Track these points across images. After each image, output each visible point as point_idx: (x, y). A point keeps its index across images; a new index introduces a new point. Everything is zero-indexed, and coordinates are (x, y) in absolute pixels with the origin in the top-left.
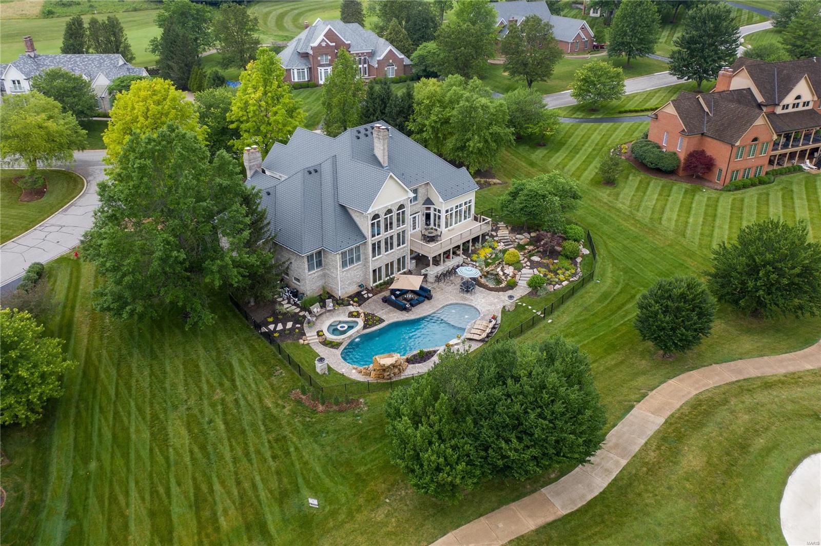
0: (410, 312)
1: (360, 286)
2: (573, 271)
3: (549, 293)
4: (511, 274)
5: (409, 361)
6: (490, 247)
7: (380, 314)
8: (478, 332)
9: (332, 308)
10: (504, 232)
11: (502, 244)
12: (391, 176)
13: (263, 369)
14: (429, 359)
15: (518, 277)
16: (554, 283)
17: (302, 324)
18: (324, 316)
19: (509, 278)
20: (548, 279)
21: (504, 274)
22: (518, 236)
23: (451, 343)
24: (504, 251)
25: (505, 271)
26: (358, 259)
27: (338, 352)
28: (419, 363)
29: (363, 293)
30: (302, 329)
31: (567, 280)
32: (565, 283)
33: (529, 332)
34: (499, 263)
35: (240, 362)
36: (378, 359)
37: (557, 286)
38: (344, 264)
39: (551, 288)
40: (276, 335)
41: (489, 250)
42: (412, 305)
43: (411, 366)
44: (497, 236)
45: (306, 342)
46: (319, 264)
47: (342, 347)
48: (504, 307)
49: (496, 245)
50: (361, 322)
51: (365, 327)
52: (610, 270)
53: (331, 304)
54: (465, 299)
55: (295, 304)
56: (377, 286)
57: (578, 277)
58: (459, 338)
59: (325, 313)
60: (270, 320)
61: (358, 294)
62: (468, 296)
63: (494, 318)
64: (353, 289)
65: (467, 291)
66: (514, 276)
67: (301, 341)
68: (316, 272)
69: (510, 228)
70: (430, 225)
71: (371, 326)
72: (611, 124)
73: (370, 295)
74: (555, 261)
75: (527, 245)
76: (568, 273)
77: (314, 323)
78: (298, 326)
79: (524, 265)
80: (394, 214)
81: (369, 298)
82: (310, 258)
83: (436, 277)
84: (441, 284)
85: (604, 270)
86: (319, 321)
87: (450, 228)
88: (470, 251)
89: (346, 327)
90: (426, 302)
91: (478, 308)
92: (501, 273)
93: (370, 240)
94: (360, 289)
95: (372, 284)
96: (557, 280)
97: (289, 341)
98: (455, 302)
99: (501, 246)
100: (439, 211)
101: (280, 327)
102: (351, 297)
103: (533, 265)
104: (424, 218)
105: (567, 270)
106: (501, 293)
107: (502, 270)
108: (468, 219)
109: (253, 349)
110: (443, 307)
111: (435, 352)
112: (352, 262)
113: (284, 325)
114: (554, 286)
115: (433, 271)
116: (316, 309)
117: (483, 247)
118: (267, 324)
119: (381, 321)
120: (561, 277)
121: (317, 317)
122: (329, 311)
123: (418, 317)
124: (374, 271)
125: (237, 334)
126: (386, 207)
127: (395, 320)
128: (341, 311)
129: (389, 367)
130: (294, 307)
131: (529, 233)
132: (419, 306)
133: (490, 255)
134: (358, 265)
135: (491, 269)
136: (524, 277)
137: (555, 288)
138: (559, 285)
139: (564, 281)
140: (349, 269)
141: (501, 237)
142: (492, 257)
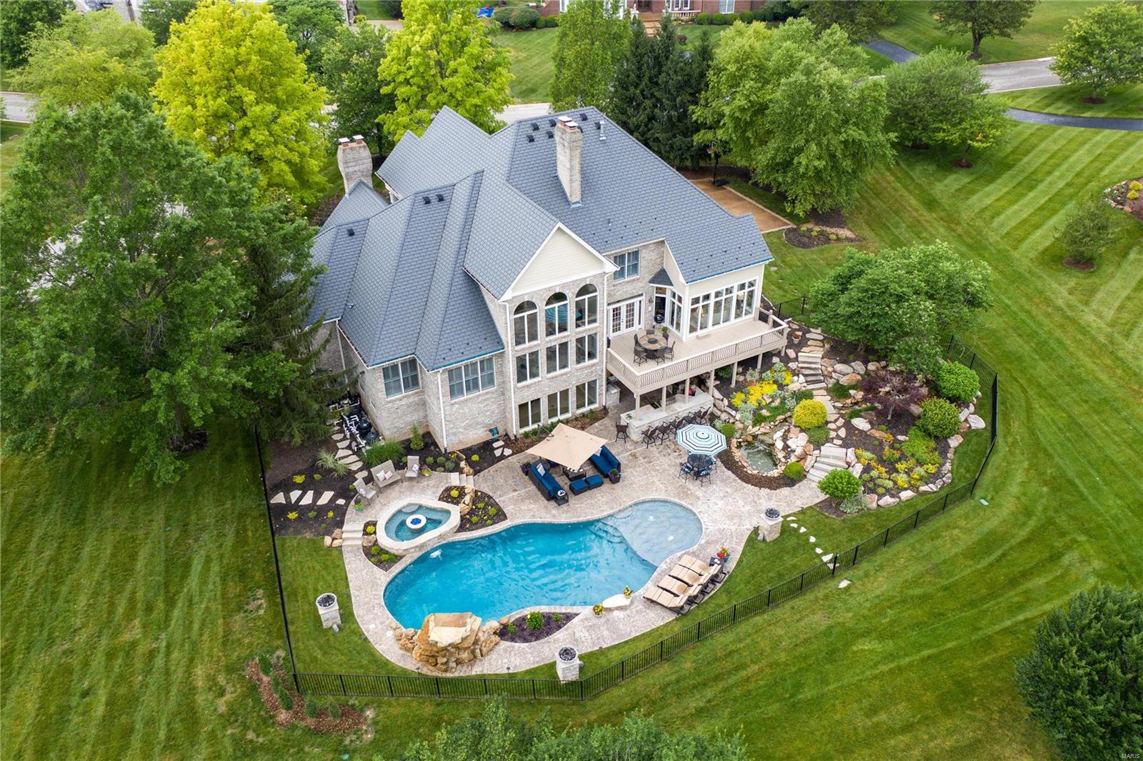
0: (564, 507)
1: (491, 431)
2: (932, 469)
3: (865, 513)
4: (799, 451)
6: (775, 382)
7: (505, 500)
8: (674, 586)
9: (414, 475)
10: (813, 355)
11: (802, 378)
12: (559, 228)
13: (233, 589)
15: (809, 461)
16: (881, 490)
17: (348, 499)
18: (397, 488)
19: (793, 459)
20: (872, 479)
21: (786, 447)
22: (839, 367)
23: (607, 603)
24: (801, 396)
25: (789, 443)
26: (490, 381)
27: (383, 577)
29: (495, 445)
30: (341, 512)
31: (912, 487)
32: (906, 495)
33: (788, 605)
34: (785, 420)
35: (208, 560)
37: (887, 500)
38: (454, 391)
39: (871, 501)
40: (292, 516)
41: (771, 389)
42: (576, 491)
44: (796, 359)
45: (336, 543)
46: (413, 382)
47: (397, 568)
48: (756, 530)
49: (788, 378)
50: (456, 512)
51: (465, 524)
52: (1019, 477)
53: (416, 467)
54: (685, 493)
55: (358, 452)
56: (526, 435)
57: (939, 483)
58: (627, 593)
59: (401, 481)
60: (299, 479)
61: (486, 447)
62: (693, 486)
63: (723, 557)
64: (477, 436)
65: (697, 475)
66: (802, 458)
67: (328, 540)
68: (404, 398)
69: (827, 346)
71: (475, 526)
72: (1123, 132)
73: (508, 452)
74: (901, 438)
75: (853, 387)
76: (919, 471)
77: (370, 503)
78: (341, 502)
79: (833, 434)
80: (571, 302)
81: (502, 457)
82: (389, 372)
83: (645, 433)
84: (653, 449)
85: (1007, 475)
86: (382, 499)
87: (700, 332)
88: (733, 385)
89: (424, 521)
90: (607, 486)
91: (704, 519)
92: (779, 444)
93: (512, 352)
94: (490, 437)
96: (890, 484)
97: (308, 535)
98: (662, 496)
99: (797, 384)
100: (680, 299)
101: (308, 499)
102: (468, 452)
103: (853, 439)
104: (652, 308)
105: (920, 463)
106: (765, 491)
107: (785, 438)
108: (744, 318)
109: (241, 539)
111: (569, 618)
112: (472, 386)
113: (317, 496)
114: (881, 496)
115: (641, 419)
116: (384, 472)
117: (761, 379)
118: (287, 486)
119: (501, 515)
120: (902, 479)
121: (380, 491)
122: (411, 479)
123: (575, 519)
124: (523, 407)
125: (234, 498)
126: (549, 289)
127: (527, 519)
128: (432, 483)
129: (445, 649)
130: (355, 458)
131: (866, 362)
132: (587, 494)
133: (769, 401)
134: (487, 393)
135: (762, 430)
136: (824, 463)
137: (881, 502)
138: (892, 496)
139: (906, 489)
140: (466, 400)
141: (804, 362)
142: (773, 405)
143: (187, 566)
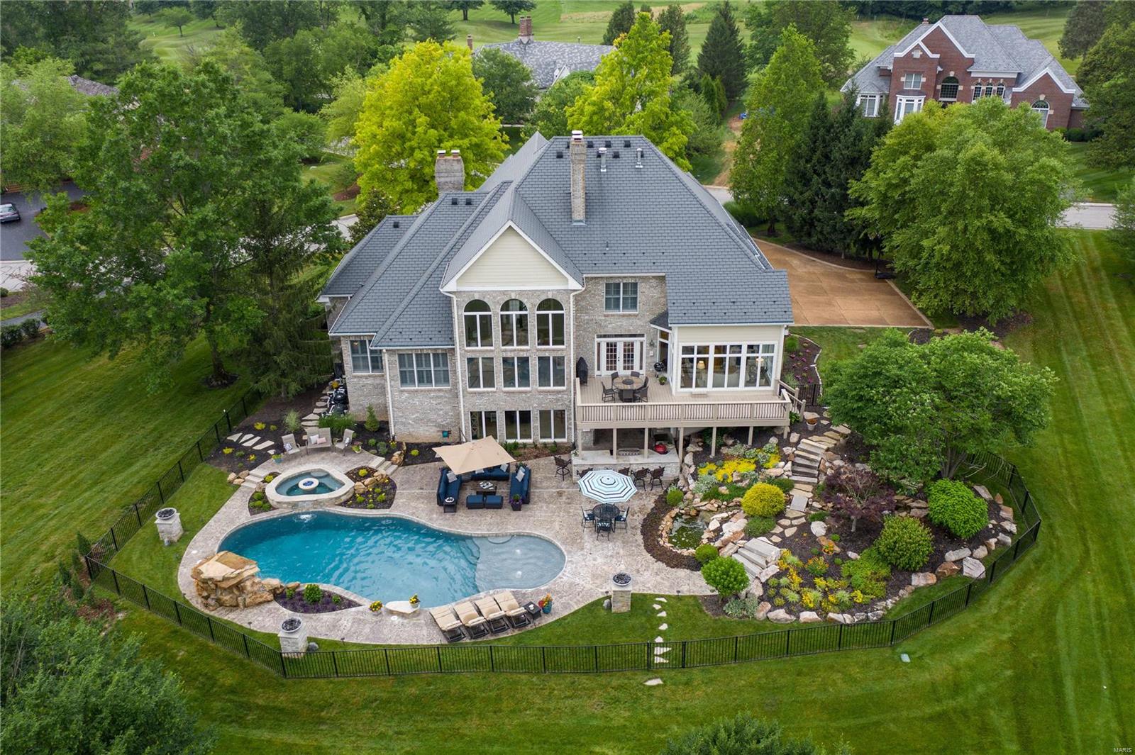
0: (449, 515)
1: (444, 433)
2: (860, 597)
3: (746, 620)
4: (728, 537)
5: (282, 594)
6: (757, 462)
7: (405, 492)
8: (469, 614)
9: (339, 447)
10: (817, 447)
11: (789, 466)
12: (510, 227)
15: (728, 549)
16: (779, 601)
18: (324, 455)
19: (713, 543)
20: (778, 587)
21: (718, 530)
22: (843, 464)
23: (392, 605)
25: (726, 526)
26: (441, 379)
27: (243, 521)
30: (265, 460)
31: (818, 609)
32: (807, 616)
35: (147, 466)
37: (781, 614)
38: (405, 378)
39: (762, 611)
40: (230, 451)
41: (747, 468)
42: (472, 505)
44: (796, 445)
45: (236, 481)
47: (263, 516)
49: (773, 462)
50: (345, 489)
51: (349, 501)
52: (984, 646)
53: (348, 440)
54: (572, 539)
57: (860, 616)
60: (261, 427)
63: (546, 605)
66: (727, 543)
67: (232, 476)
68: (371, 377)
69: (844, 441)
74: (852, 554)
76: (843, 595)
78: (271, 452)
79: (779, 531)
80: (531, 313)
85: (967, 638)
86: (304, 459)
87: (695, 390)
88: (712, 455)
90: (505, 511)
92: (715, 526)
93: (463, 351)
96: (795, 598)
97: (223, 469)
98: (549, 536)
99: (782, 469)
101: (253, 442)
102: (408, 445)
105: (851, 587)
107: (724, 521)
113: (261, 441)
114: (775, 607)
117: (743, 456)
118: (248, 430)
119: (388, 504)
120: (815, 597)
121: (305, 452)
122: (335, 450)
124: (475, 416)
126: (504, 293)
128: (355, 459)
130: (316, 423)
132: (480, 511)
133: (735, 479)
134: (439, 390)
135: (709, 507)
136: (744, 556)
137: (771, 615)
138: (790, 612)
139: (811, 610)
140: (417, 391)
141: (804, 450)
142: (740, 484)
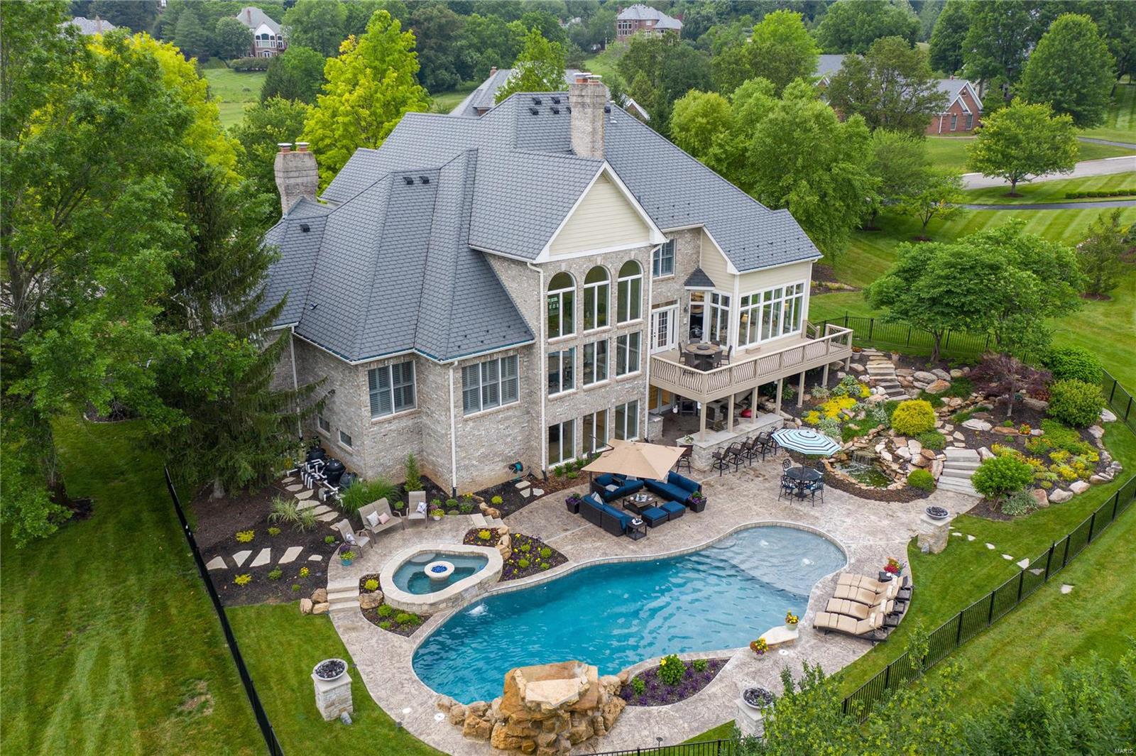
0: (643, 541)
1: (513, 467)
2: (1093, 457)
3: (1034, 510)
4: (917, 459)
5: (627, 693)
6: (852, 395)
7: (556, 539)
8: (853, 609)
9: (422, 516)
10: (882, 366)
11: (881, 390)
12: (605, 172)
13: (154, 684)
14: (696, 689)
15: (936, 467)
16: (1046, 484)
17: (327, 554)
19: (911, 469)
21: (897, 458)
22: (920, 374)
23: (769, 637)
24: (890, 407)
25: (899, 452)
26: (511, 393)
27: (406, 646)
28: (664, 701)
29: (519, 486)
30: (322, 568)
31: (1081, 477)
32: (1079, 486)
34: (878, 434)
35: (104, 653)
36: (521, 682)
37: (1058, 494)
38: (469, 401)
39: (1039, 497)
40: (242, 580)
41: (847, 404)
42: (649, 523)
43: (634, 711)
44: (865, 372)
45: (319, 608)
46: (405, 398)
47: (425, 631)
48: (914, 541)
49: (865, 391)
50: (496, 558)
51: (508, 572)
53: (422, 505)
54: (798, 516)
55: (330, 501)
56: (558, 472)
57: (1109, 471)
58: (791, 622)
59: (403, 527)
60: (245, 537)
61: (507, 489)
62: (804, 507)
63: (893, 568)
64: (494, 474)
65: (801, 496)
66: (926, 463)
67: (306, 604)
68: (394, 420)
69: (895, 357)
70: (700, 337)
71: (525, 572)
73: (538, 492)
74: (1034, 432)
75: (945, 394)
77: (361, 554)
78: (316, 558)
79: (950, 438)
80: (612, 282)
81: (533, 498)
82: (377, 376)
83: (716, 456)
84: (729, 476)
86: (378, 549)
87: (749, 346)
88: (800, 405)
89: (450, 567)
90: (689, 516)
91: (838, 538)
92: (888, 456)
93: (544, 345)
94: (513, 476)
95: (543, 465)
96: (1054, 477)
97: (272, 602)
98: (769, 520)
99: (879, 394)
100: (726, 301)
101: (264, 557)
102: (487, 494)
103: (973, 439)
104: (687, 320)
105: (1075, 452)
106: (895, 505)
107: (889, 448)
108: (792, 333)
109: (159, 617)
110: (737, 532)
111: (716, 665)
112: (491, 397)
113: (278, 552)
114: (1049, 491)
115: (707, 442)
116: (376, 515)
117: (833, 395)
118: (227, 548)
119: (557, 558)
120: (1066, 469)
121: (376, 538)
122: (416, 523)
123: (663, 554)
124: (553, 431)
125: (141, 571)
126: (589, 258)
127: (597, 558)
128: (447, 526)
129: (553, 714)
130: (324, 508)
131: (947, 370)
132: (667, 525)
133: (852, 414)
134: (508, 409)
135: (857, 445)
136: (954, 468)
137: (1054, 497)
138: (1064, 489)
139: (1075, 480)
140: (483, 416)
141: (876, 375)
142: (858, 418)
143: (67, 666)
